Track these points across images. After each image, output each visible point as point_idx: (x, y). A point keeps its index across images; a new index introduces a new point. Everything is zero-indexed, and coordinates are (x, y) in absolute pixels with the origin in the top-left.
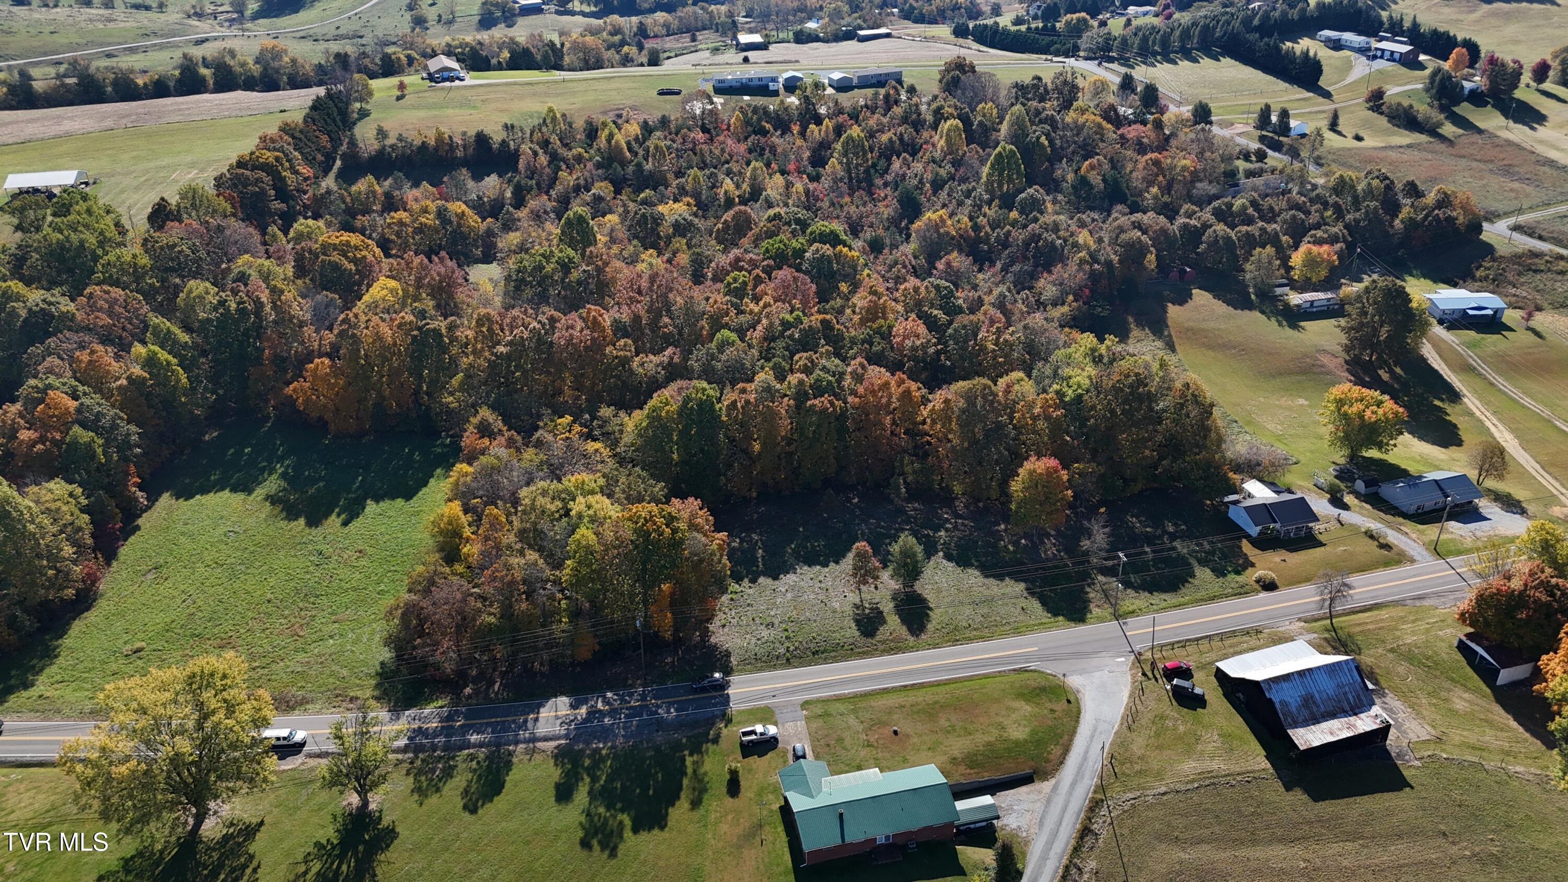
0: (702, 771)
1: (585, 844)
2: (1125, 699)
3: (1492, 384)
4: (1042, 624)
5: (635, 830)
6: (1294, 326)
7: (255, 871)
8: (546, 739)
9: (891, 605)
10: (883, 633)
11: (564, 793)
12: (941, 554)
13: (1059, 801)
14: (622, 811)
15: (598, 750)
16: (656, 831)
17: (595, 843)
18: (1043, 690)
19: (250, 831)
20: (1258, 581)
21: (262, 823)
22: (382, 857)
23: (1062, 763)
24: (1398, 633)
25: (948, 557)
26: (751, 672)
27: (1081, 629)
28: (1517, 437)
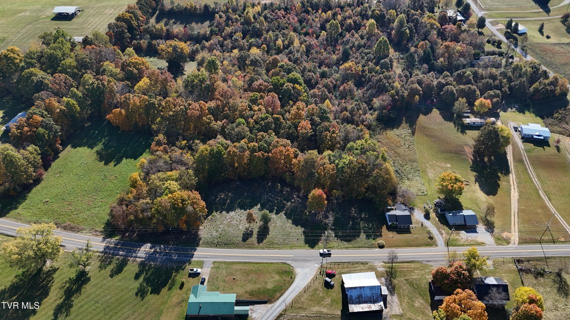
0: (175, 279)
1: (137, 294)
2: (309, 281)
3: (526, 169)
4: (301, 246)
5: (151, 293)
6: (463, 132)
7: (53, 283)
8: (139, 258)
9: (257, 230)
10: (249, 241)
11: (137, 277)
12: (284, 212)
13: (271, 312)
14: (150, 286)
15: (151, 265)
16: (156, 295)
17: (139, 294)
18: (286, 272)
19: (55, 270)
20: (378, 244)
21: (58, 269)
22: (84, 286)
23: (278, 299)
24: (412, 274)
25: (285, 214)
26: (204, 247)
27: (312, 250)
28: (519, 195)
